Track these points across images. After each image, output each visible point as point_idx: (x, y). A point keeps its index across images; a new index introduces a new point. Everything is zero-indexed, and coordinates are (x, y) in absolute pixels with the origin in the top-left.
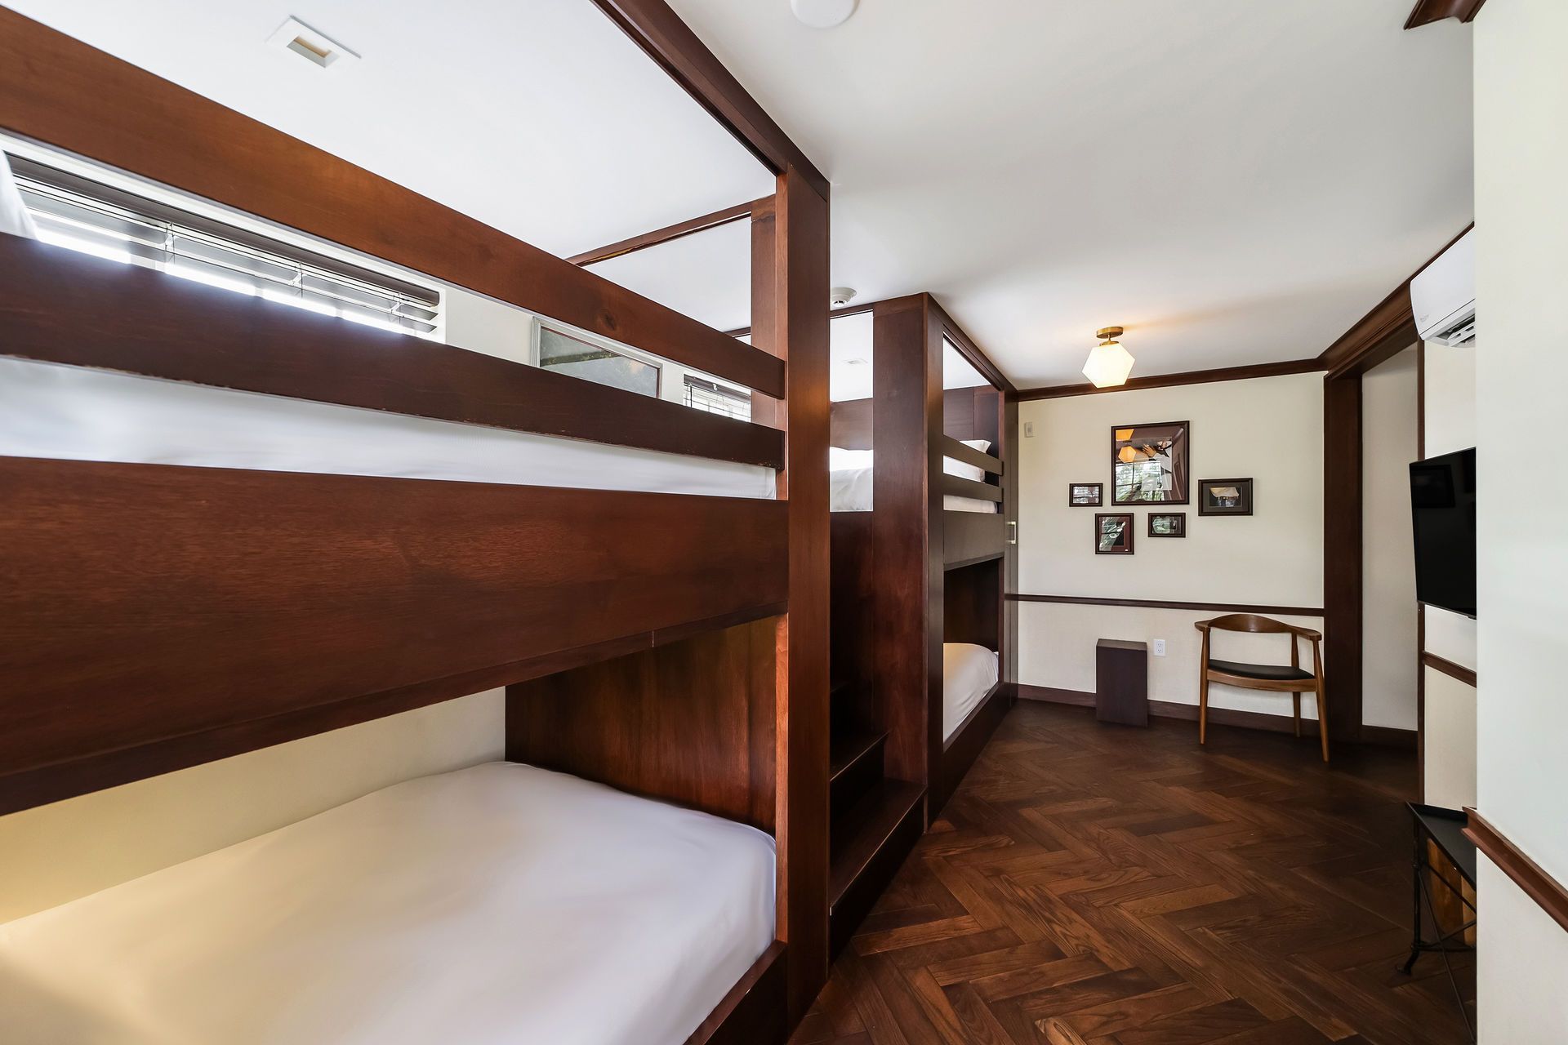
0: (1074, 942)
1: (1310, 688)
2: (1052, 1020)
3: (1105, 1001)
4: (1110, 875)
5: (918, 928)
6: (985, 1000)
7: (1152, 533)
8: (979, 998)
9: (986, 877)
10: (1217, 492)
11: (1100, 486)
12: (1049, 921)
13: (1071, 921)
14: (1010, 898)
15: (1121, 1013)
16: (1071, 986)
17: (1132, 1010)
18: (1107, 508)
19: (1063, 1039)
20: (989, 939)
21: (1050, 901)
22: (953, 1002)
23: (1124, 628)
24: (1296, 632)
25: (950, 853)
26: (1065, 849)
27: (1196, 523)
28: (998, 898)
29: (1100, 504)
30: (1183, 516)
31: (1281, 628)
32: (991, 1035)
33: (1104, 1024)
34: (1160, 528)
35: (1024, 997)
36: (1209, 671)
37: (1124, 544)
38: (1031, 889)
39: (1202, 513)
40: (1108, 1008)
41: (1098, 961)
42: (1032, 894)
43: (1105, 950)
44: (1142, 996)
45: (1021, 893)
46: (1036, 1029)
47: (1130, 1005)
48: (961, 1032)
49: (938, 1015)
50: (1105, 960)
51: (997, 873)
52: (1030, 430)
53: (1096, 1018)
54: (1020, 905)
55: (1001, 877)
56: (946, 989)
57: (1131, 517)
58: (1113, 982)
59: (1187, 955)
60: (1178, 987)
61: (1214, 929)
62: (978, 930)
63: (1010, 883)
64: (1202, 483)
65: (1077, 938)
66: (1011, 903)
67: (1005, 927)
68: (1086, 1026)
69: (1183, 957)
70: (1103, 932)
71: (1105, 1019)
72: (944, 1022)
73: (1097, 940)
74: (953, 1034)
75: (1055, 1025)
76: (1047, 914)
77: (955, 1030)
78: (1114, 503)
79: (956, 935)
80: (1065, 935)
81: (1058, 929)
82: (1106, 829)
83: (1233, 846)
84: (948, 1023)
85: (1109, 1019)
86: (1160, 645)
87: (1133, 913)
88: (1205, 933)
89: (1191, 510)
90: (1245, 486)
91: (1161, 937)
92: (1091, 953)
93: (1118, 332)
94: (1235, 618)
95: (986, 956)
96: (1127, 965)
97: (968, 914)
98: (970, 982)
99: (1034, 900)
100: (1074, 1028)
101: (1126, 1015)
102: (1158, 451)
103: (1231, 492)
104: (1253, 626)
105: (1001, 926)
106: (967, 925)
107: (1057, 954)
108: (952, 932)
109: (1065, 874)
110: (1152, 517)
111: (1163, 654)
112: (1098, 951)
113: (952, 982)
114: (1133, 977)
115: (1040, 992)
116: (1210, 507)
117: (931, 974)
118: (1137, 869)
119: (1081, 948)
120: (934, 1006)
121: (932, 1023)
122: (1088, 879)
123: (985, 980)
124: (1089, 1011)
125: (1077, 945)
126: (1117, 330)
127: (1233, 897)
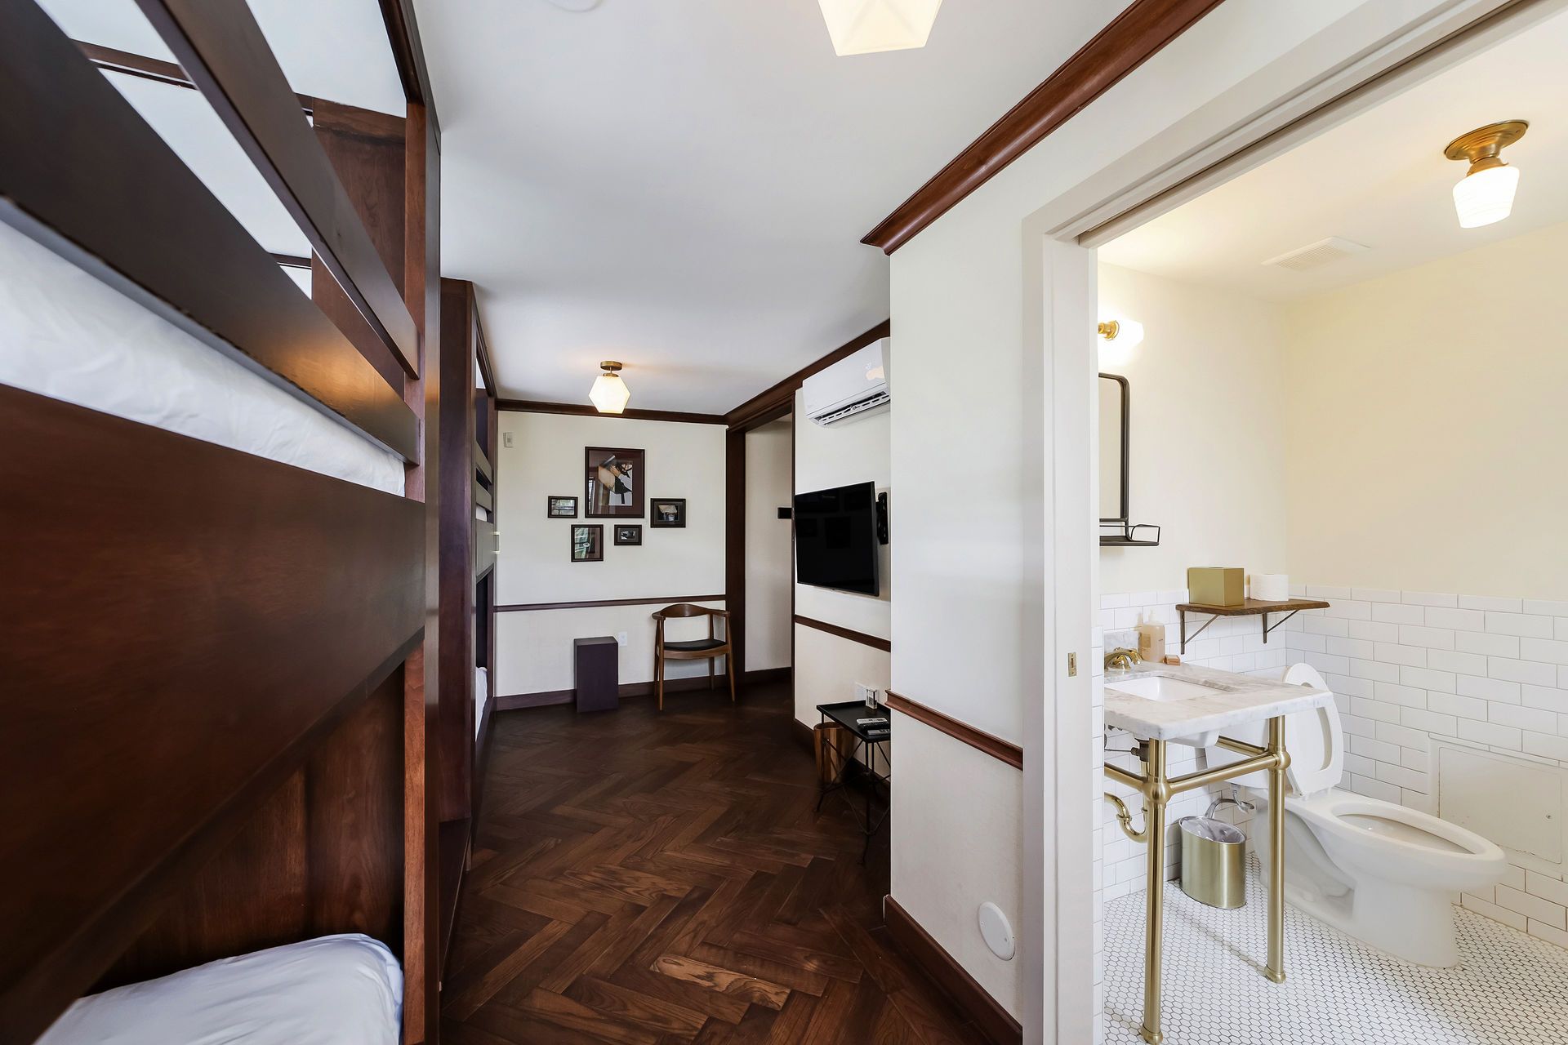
0: (646, 894)
1: (721, 653)
2: (660, 959)
3: (687, 922)
4: (647, 831)
5: (511, 959)
6: (604, 979)
7: (617, 542)
8: (599, 981)
9: (552, 881)
10: (664, 508)
11: (576, 499)
12: (621, 888)
13: (637, 879)
14: (581, 887)
15: (701, 923)
16: (661, 926)
17: (706, 917)
18: (581, 519)
19: (675, 967)
20: (582, 930)
21: (614, 872)
22: (578, 999)
23: (594, 625)
24: (712, 613)
25: (506, 877)
26: (604, 826)
27: (649, 534)
28: (571, 893)
29: (575, 516)
30: (639, 527)
31: (703, 611)
32: (623, 1002)
33: (695, 937)
34: (623, 538)
35: (632, 956)
36: (665, 651)
37: (595, 553)
38: (595, 871)
39: (653, 525)
40: (691, 926)
41: (670, 897)
42: (598, 875)
43: (670, 887)
44: (707, 903)
45: (588, 878)
46: (653, 973)
47: (704, 914)
48: (599, 1017)
49: (570, 1018)
50: (673, 894)
51: (559, 873)
52: (509, 440)
53: (688, 938)
54: (593, 888)
55: (565, 874)
56: (566, 993)
57: (601, 527)
58: (687, 906)
59: (720, 861)
60: (724, 885)
61: (725, 836)
62: (568, 927)
63: (572, 874)
64: (653, 501)
65: (648, 889)
66: (583, 890)
67: (589, 913)
68: (684, 947)
69: (718, 864)
70: (662, 874)
71: (692, 934)
72: (580, 1020)
73: (661, 883)
74: (593, 1024)
75: (664, 961)
76: (618, 884)
77: (593, 1019)
78: (588, 515)
79: (552, 943)
80: (637, 892)
81: (630, 890)
82: (627, 798)
83: (710, 776)
84: (585, 1018)
85: (695, 932)
86: (623, 637)
87: (675, 850)
88: (722, 841)
89: (645, 522)
90: (680, 504)
91: (700, 857)
92: (663, 894)
93: (617, 367)
94: (676, 608)
95: (586, 946)
96: (689, 888)
97: (552, 920)
98: (584, 973)
99: (602, 879)
100: (677, 954)
101: (703, 923)
102: (622, 473)
103: (671, 509)
104: (687, 613)
105: (586, 913)
106: (556, 930)
107: (639, 910)
108: (546, 943)
109: (616, 846)
110: (617, 527)
111: (625, 645)
112: (665, 890)
113: (569, 983)
114: (695, 895)
115: (642, 945)
116: (659, 521)
117: (545, 989)
118: (662, 818)
119: (654, 895)
120: (563, 1014)
121: (569, 1029)
122: (635, 841)
123: (596, 963)
124: (681, 935)
125: (650, 894)
126: (618, 365)
127: (725, 809)
